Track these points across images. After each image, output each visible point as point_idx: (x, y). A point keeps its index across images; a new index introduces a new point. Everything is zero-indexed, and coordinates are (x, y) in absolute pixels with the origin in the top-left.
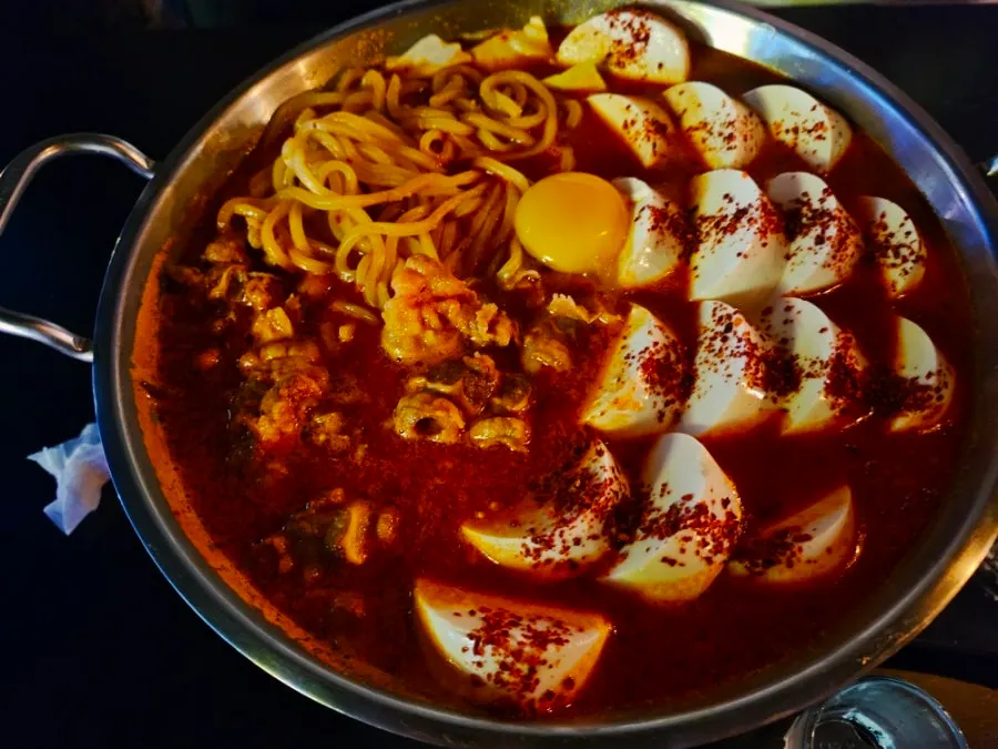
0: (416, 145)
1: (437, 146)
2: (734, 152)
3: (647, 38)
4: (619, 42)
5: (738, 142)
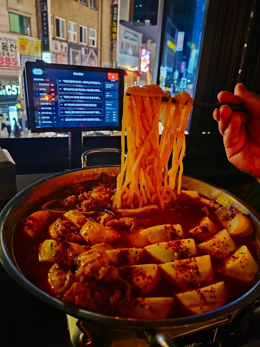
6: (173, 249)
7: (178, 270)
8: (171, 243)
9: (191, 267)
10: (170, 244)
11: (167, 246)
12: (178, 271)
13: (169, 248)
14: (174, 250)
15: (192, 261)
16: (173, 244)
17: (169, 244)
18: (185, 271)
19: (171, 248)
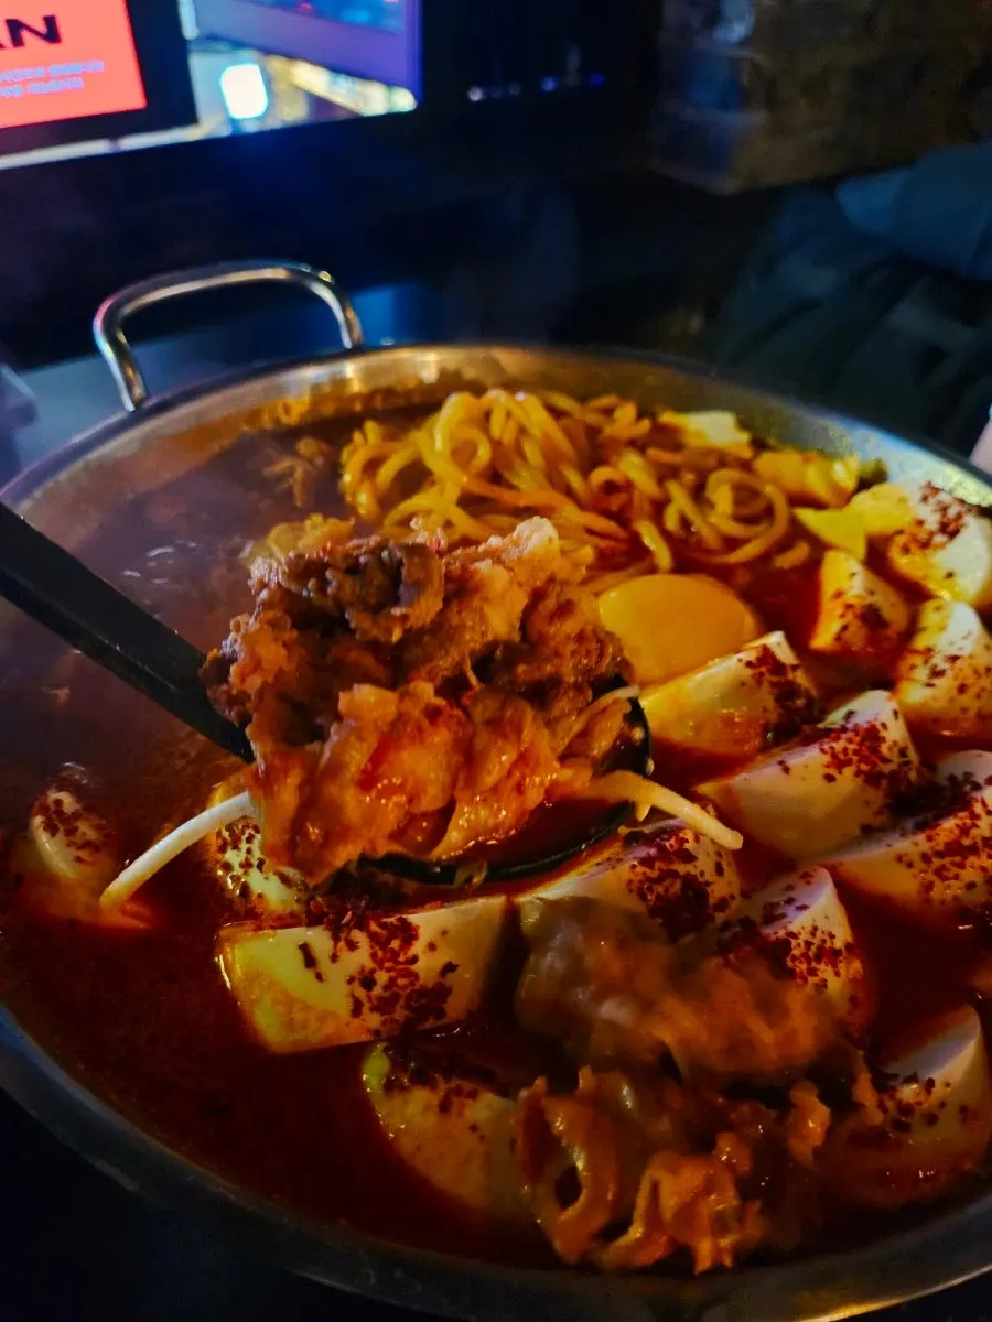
0: (585, 472)
1: (610, 487)
2: (928, 692)
3: (953, 534)
4: (920, 523)
5: (945, 684)
6: (858, 773)
7: (930, 871)
8: (845, 750)
9: (980, 843)
10: (842, 756)
11: (828, 766)
12: (931, 877)
13: (840, 773)
14: (862, 777)
15: (978, 817)
16: (856, 752)
17: (834, 756)
18: (962, 866)
19: (849, 771)
